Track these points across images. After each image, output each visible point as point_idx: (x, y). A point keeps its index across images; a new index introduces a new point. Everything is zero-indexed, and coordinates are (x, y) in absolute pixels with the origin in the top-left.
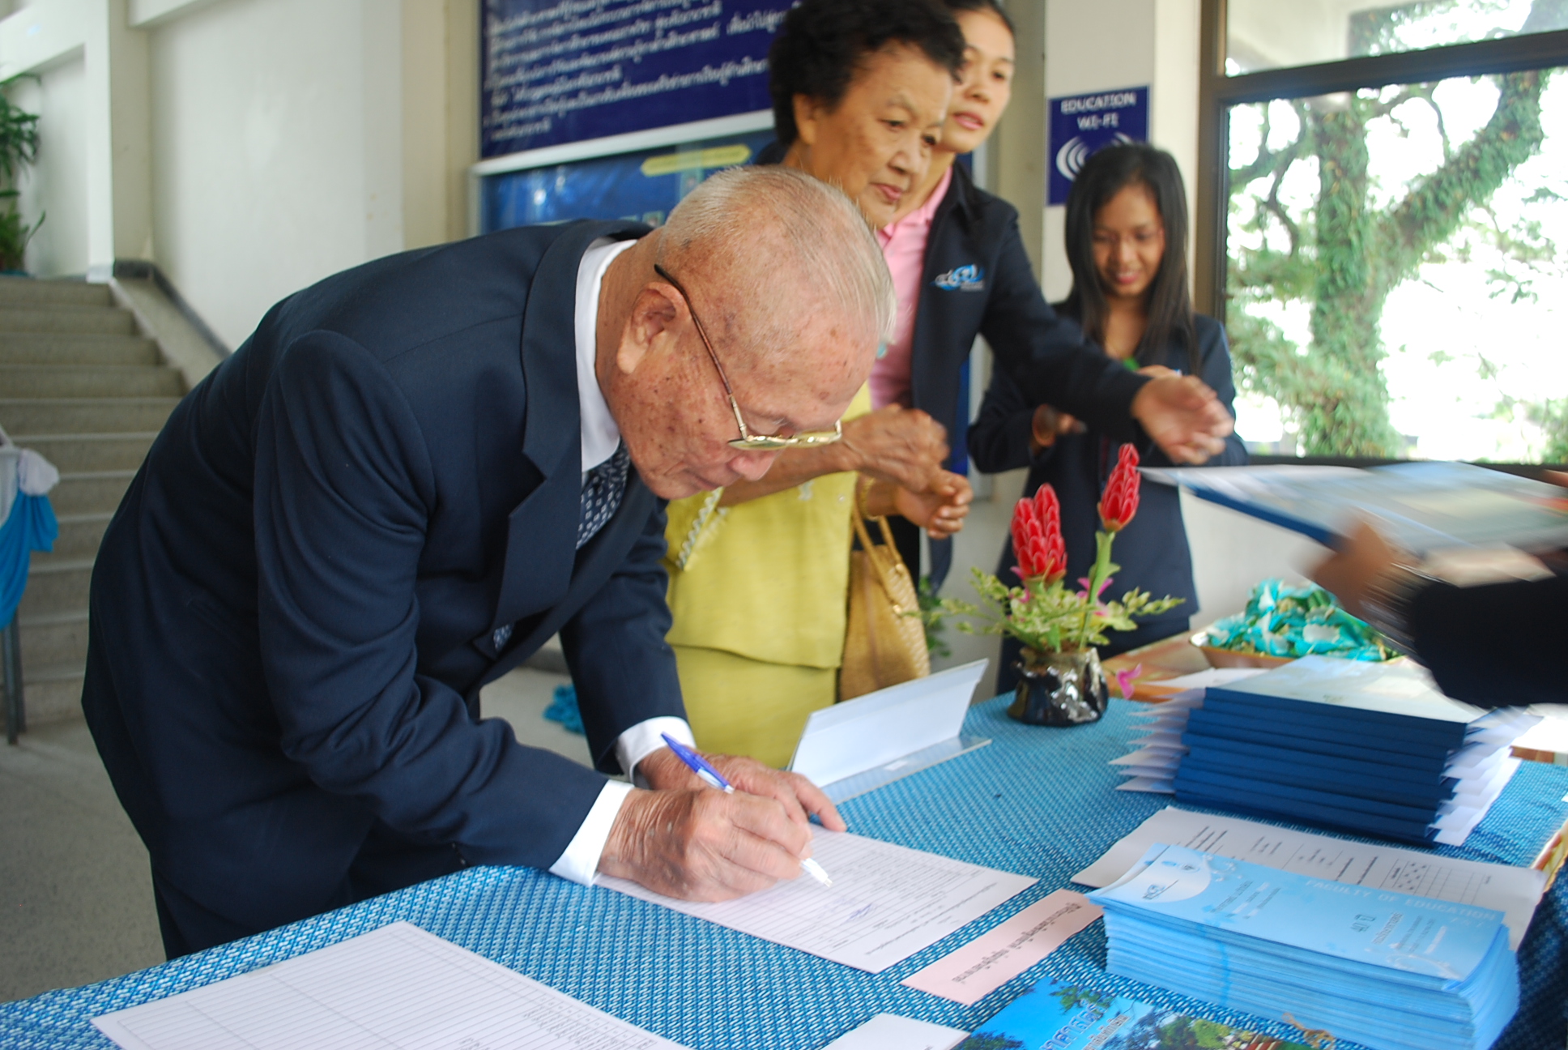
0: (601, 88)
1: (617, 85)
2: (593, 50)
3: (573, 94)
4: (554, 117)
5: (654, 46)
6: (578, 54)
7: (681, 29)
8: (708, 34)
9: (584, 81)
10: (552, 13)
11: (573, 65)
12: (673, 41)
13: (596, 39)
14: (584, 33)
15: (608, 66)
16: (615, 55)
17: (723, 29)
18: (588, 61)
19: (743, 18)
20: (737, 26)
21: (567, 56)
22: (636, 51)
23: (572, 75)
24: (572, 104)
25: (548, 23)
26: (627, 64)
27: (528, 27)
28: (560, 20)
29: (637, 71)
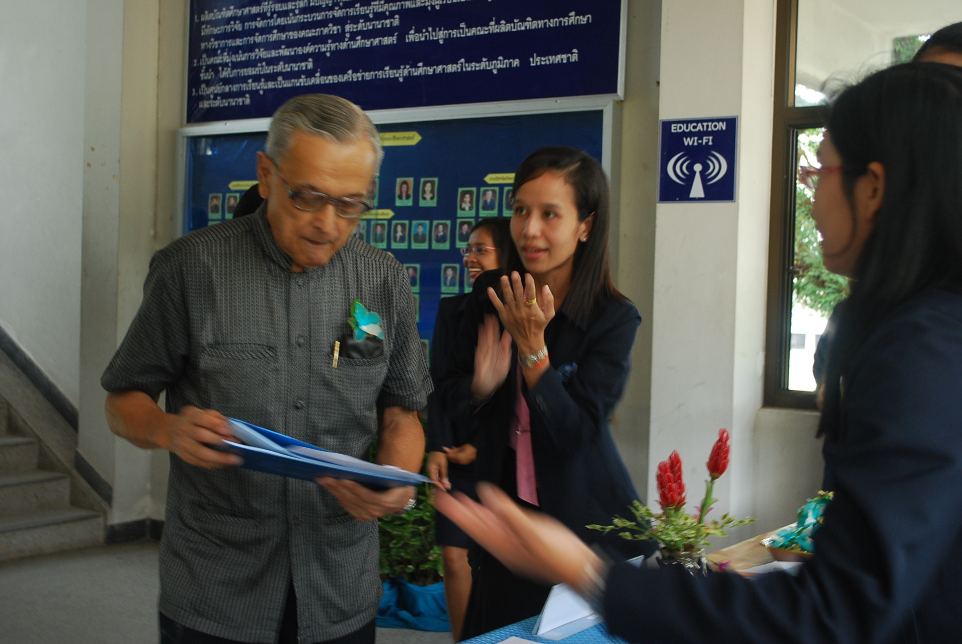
0: (296, 75)
1: (310, 74)
2: (290, 44)
3: (272, 77)
4: (254, 94)
5: (343, 46)
6: (277, 45)
7: (365, 35)
8: (387, 41)
9: (280, 67)
10: (255, 10)
11: (274, 54)
12: (359, 43)
13: (293, 35)
14: (282, 29)
15: (304, 58)
16: (309, 49)
17: (401, 38)
18: (285, 52)
19: (418, 31)
20: (412, 37)
21: (269, 46)
22: (327, 48)
23: (271, 62)
24: (271, 85)
25: (253, 18)
26: (318, 57)
27: (234, 18)
28: (263, 16)
29: (325, 64)
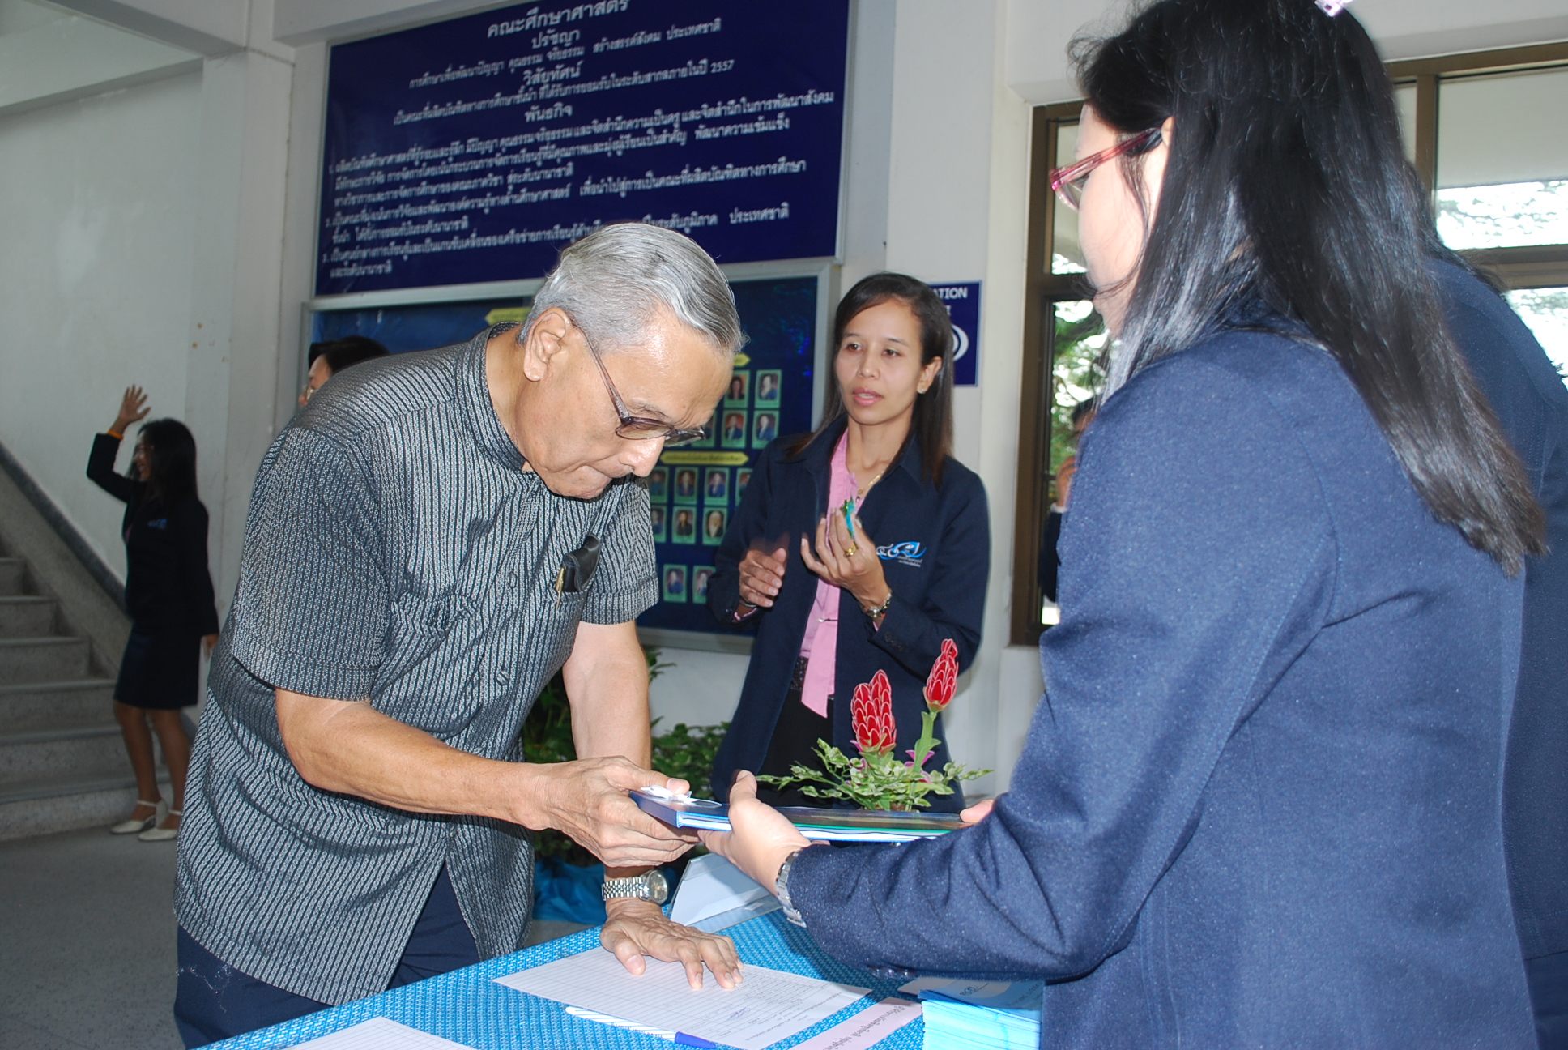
0: (448, 236)
1: (464, 234)
2: (442, 198)
3: (419, 239)
4: (396, 259)
5: (505, 200)
6: (425, 200)
7: (533, 187)
8: (559, 193)
9: (429, 227)
10: (401, 158)
11: (421, 210)
12: (524, 196)
13: (445, 188)
14: (432, 180)
15: (457, 215)
16: (464, 204)
17: (575, 191)
18: (435, 208)
19: (596, 181)
20: (589, 188)
21: (415, 201)
22: (486, 203)
23: (417, 220)
24: (417, 249)
25: (398, 167)
26: (474, 214)
27: (376, 168)
28: (410, 165)
29: (482, 222)
